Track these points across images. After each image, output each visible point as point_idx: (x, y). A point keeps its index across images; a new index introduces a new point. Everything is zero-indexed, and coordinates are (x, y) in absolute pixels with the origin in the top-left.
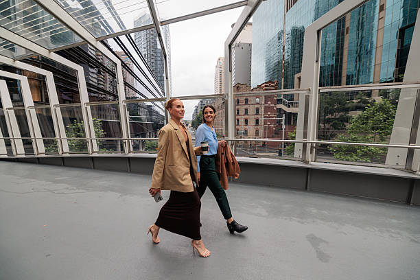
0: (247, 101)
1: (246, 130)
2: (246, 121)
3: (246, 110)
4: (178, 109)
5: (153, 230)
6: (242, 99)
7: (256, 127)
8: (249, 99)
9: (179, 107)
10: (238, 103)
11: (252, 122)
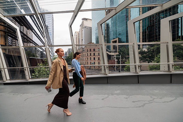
0: (94, 50)
1: (94, 62)
2: (94, 58)
3: (94, 54)
4: (62, 53)
5: (50, 106)
6: (92, 49)
7: (98, 61)
8: (95, 49)
9: (62, 52)
10: (91, 51)
11: (97, 59)
